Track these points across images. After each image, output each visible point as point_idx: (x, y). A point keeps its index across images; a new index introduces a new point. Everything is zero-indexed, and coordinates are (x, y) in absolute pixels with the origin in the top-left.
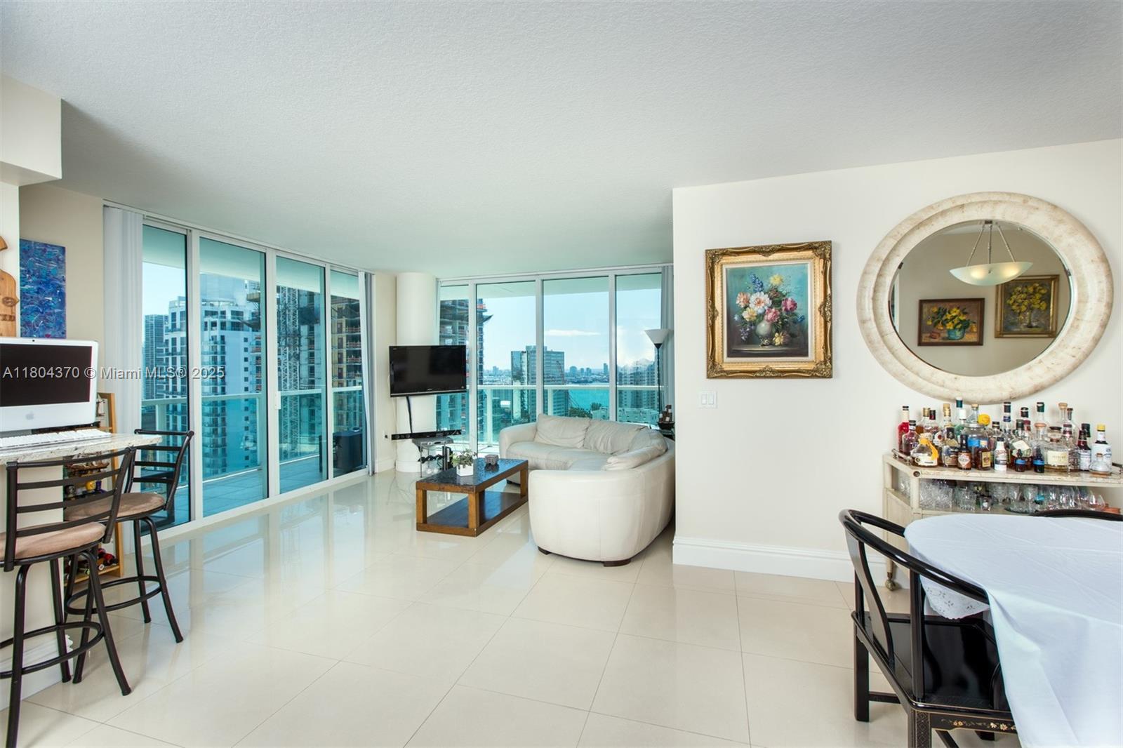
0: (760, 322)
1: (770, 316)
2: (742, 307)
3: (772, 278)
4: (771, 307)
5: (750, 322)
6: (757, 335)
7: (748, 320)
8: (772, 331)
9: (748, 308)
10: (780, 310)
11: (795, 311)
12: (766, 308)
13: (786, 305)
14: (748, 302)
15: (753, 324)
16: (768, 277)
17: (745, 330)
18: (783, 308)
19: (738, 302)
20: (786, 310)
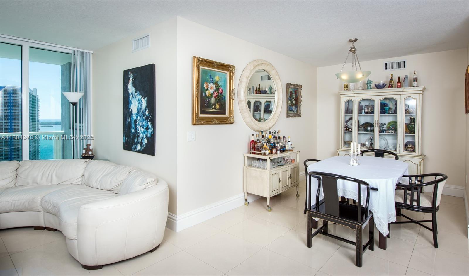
0: (212, 97)
1: (215, 95)
2: (206, 89)
3: (216, 77)
4: (215, 91)
5: (209, 97)
6: (211, 104)
7: (208, 96)
8: (215, 103)
9: (208, 90)
10: (218, 93)
11: (223, 94)
12: (214, 91)
13: (220, 91)
14: (208, 87)
15: (210, 98)
16: (215, 76)
17: (207, 100)
18: (219, 92)
19: (204, 87)
20: (220, 93)
